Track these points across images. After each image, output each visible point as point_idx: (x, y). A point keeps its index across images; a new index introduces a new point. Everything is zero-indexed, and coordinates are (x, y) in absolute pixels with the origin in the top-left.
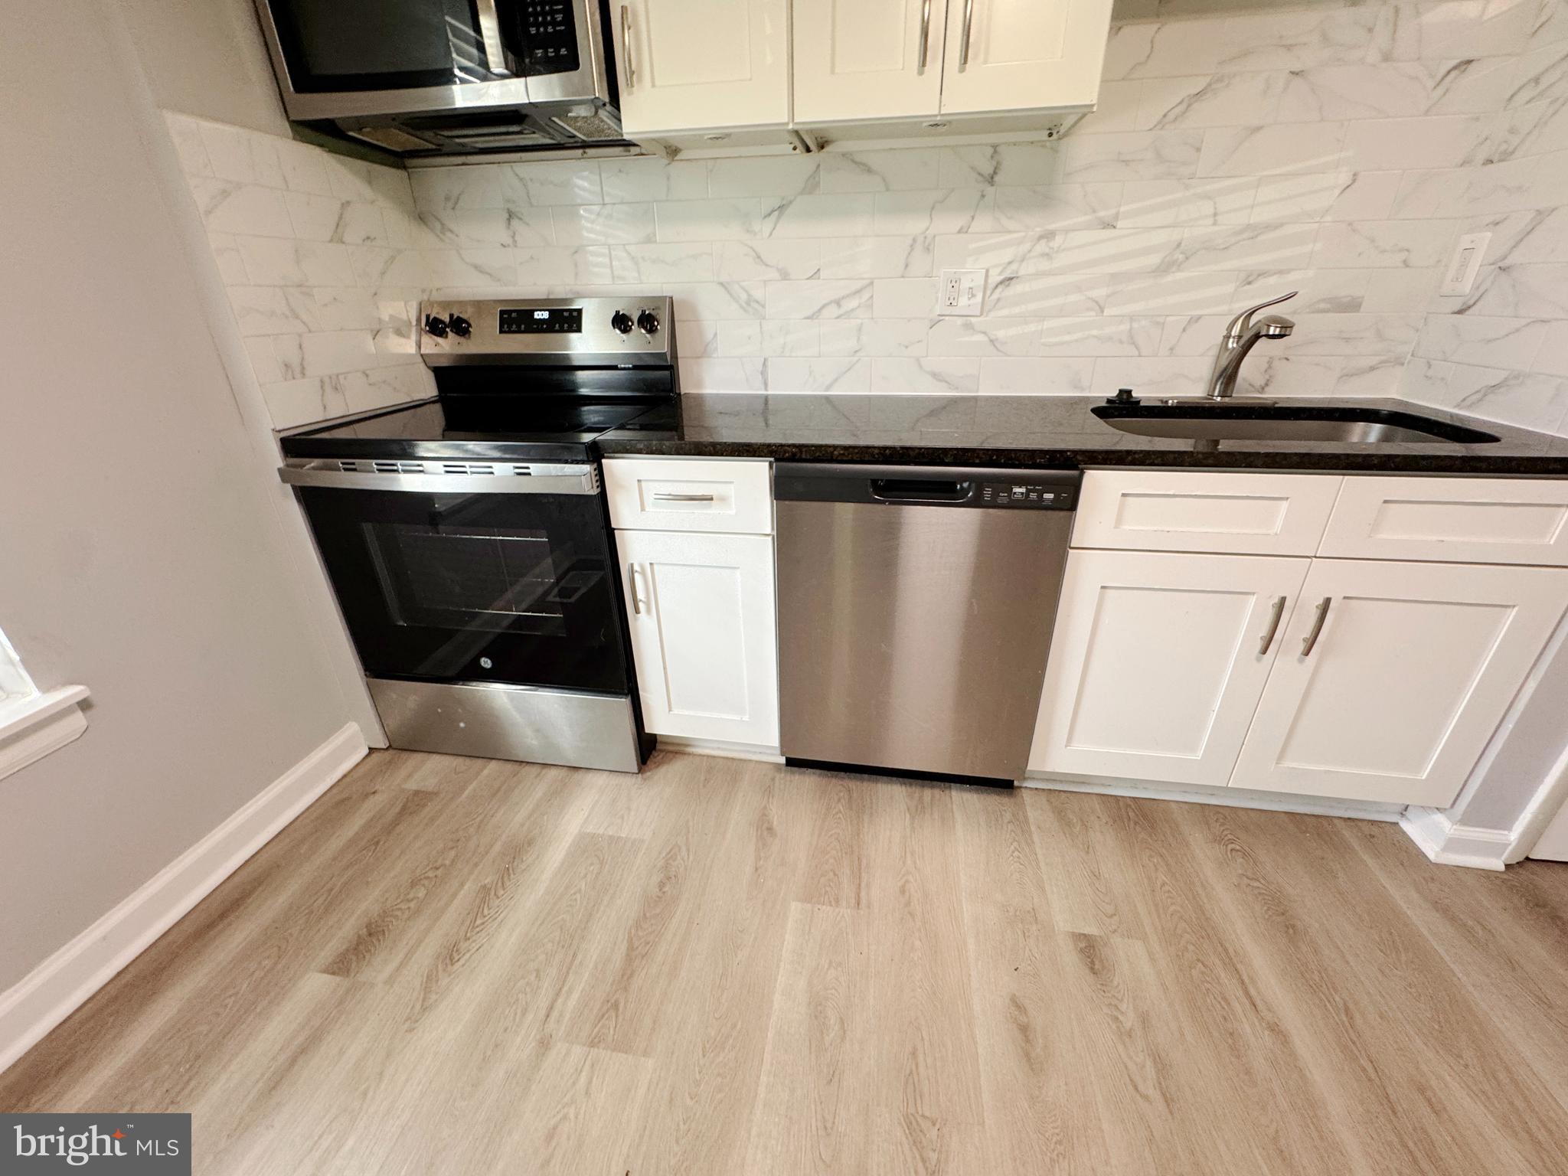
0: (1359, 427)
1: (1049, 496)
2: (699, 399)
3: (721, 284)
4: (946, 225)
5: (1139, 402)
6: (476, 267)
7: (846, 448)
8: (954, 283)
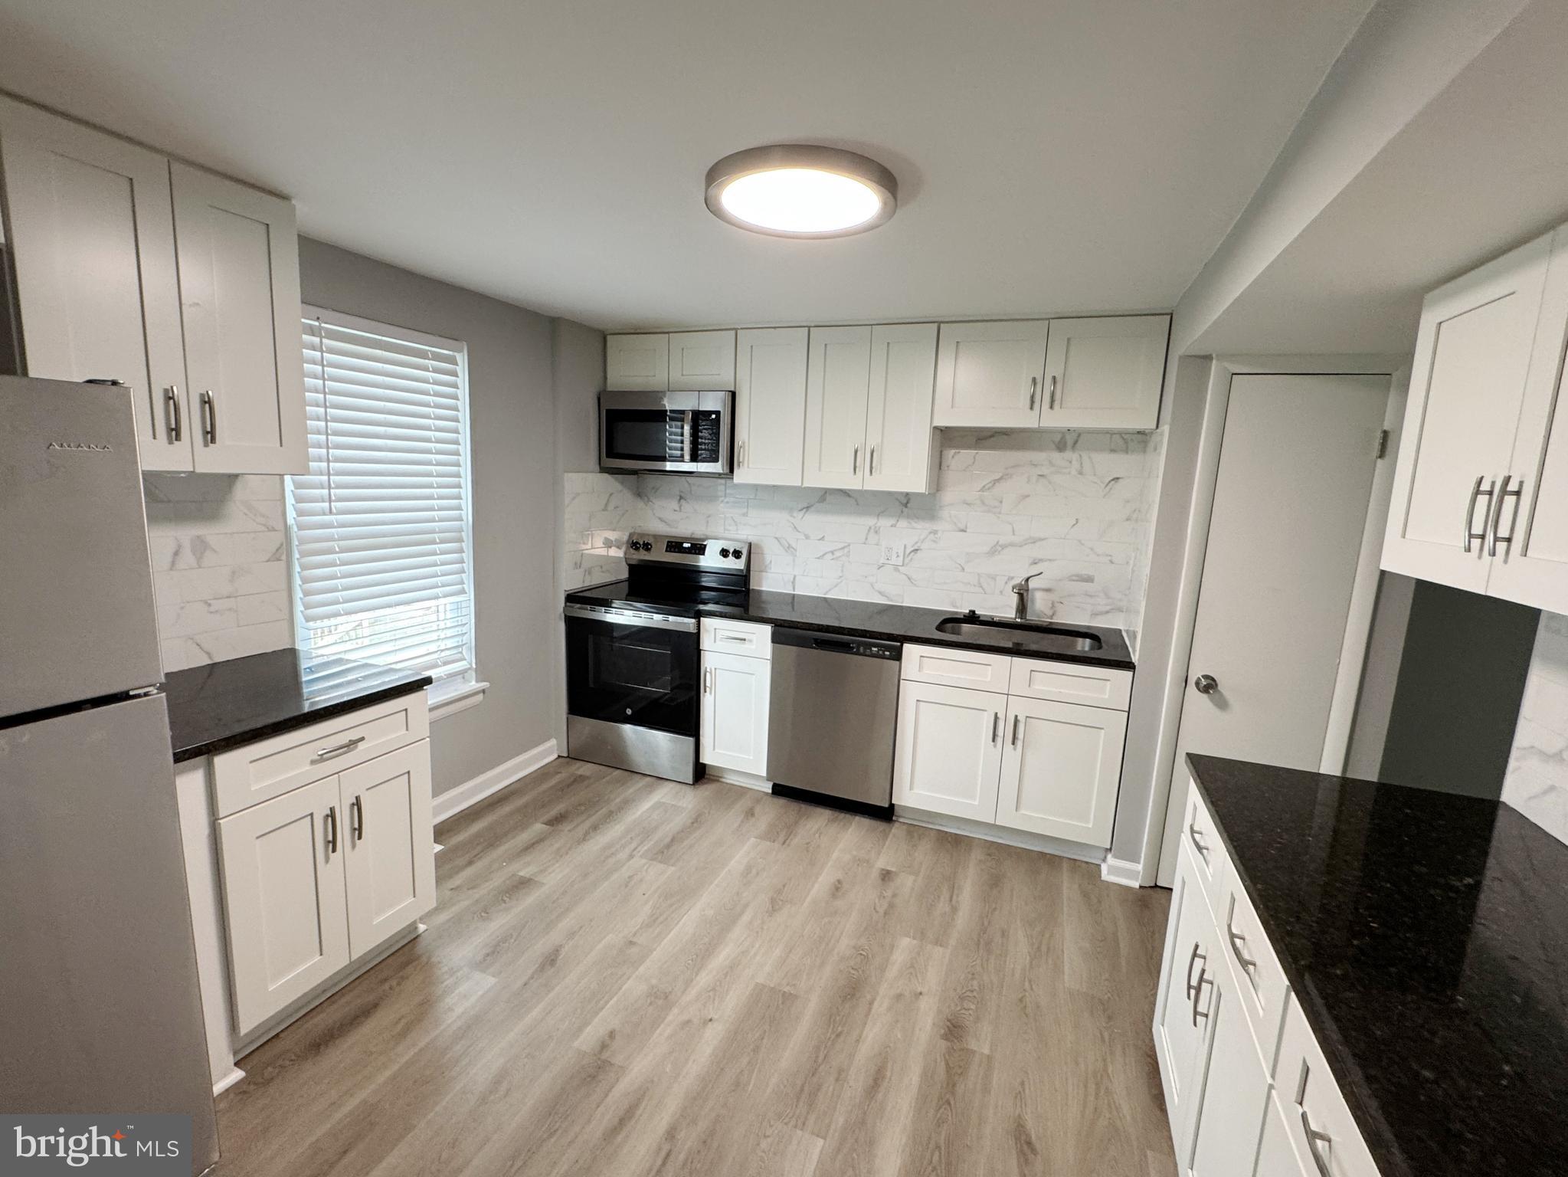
0: (1080, 640)
1: (887, 653)
2: (759, 592)
3: (776, 538)
4: (885, 523)
5: (979, 617)
6: (660, 518)
7: (819, 625)
8: (890, 549)
